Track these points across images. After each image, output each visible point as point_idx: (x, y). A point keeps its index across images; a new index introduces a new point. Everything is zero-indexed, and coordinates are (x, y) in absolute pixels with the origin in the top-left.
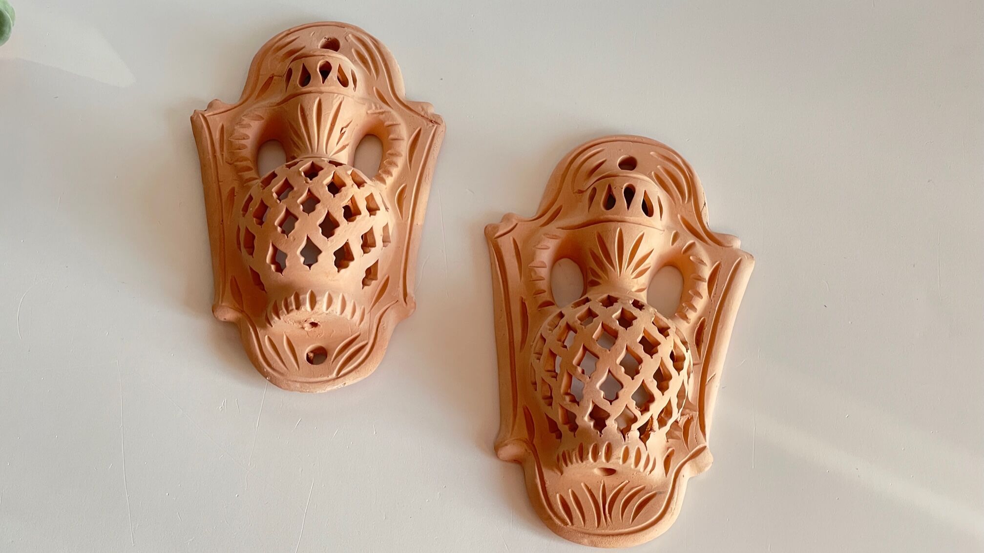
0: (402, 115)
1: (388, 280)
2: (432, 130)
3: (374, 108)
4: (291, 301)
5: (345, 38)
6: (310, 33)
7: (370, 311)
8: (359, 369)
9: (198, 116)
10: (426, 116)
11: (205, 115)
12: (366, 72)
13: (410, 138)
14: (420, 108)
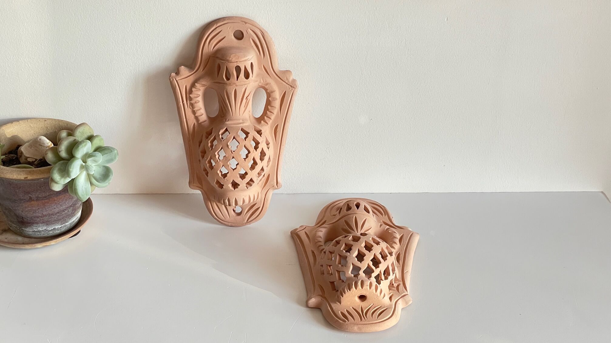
0: (276, 82)
1: (269, 175)
2: (291, 92)
3: (262, 81)
4: (226, 202)
5: (247, 31)
6: (228, 28)
7: (261, 193)
8: (257, 219)
9: (173, 78)
10: (288, 83)
11: (177, 79)
12: (257, 54)
13: (280, 97)
14: (285, 78)
